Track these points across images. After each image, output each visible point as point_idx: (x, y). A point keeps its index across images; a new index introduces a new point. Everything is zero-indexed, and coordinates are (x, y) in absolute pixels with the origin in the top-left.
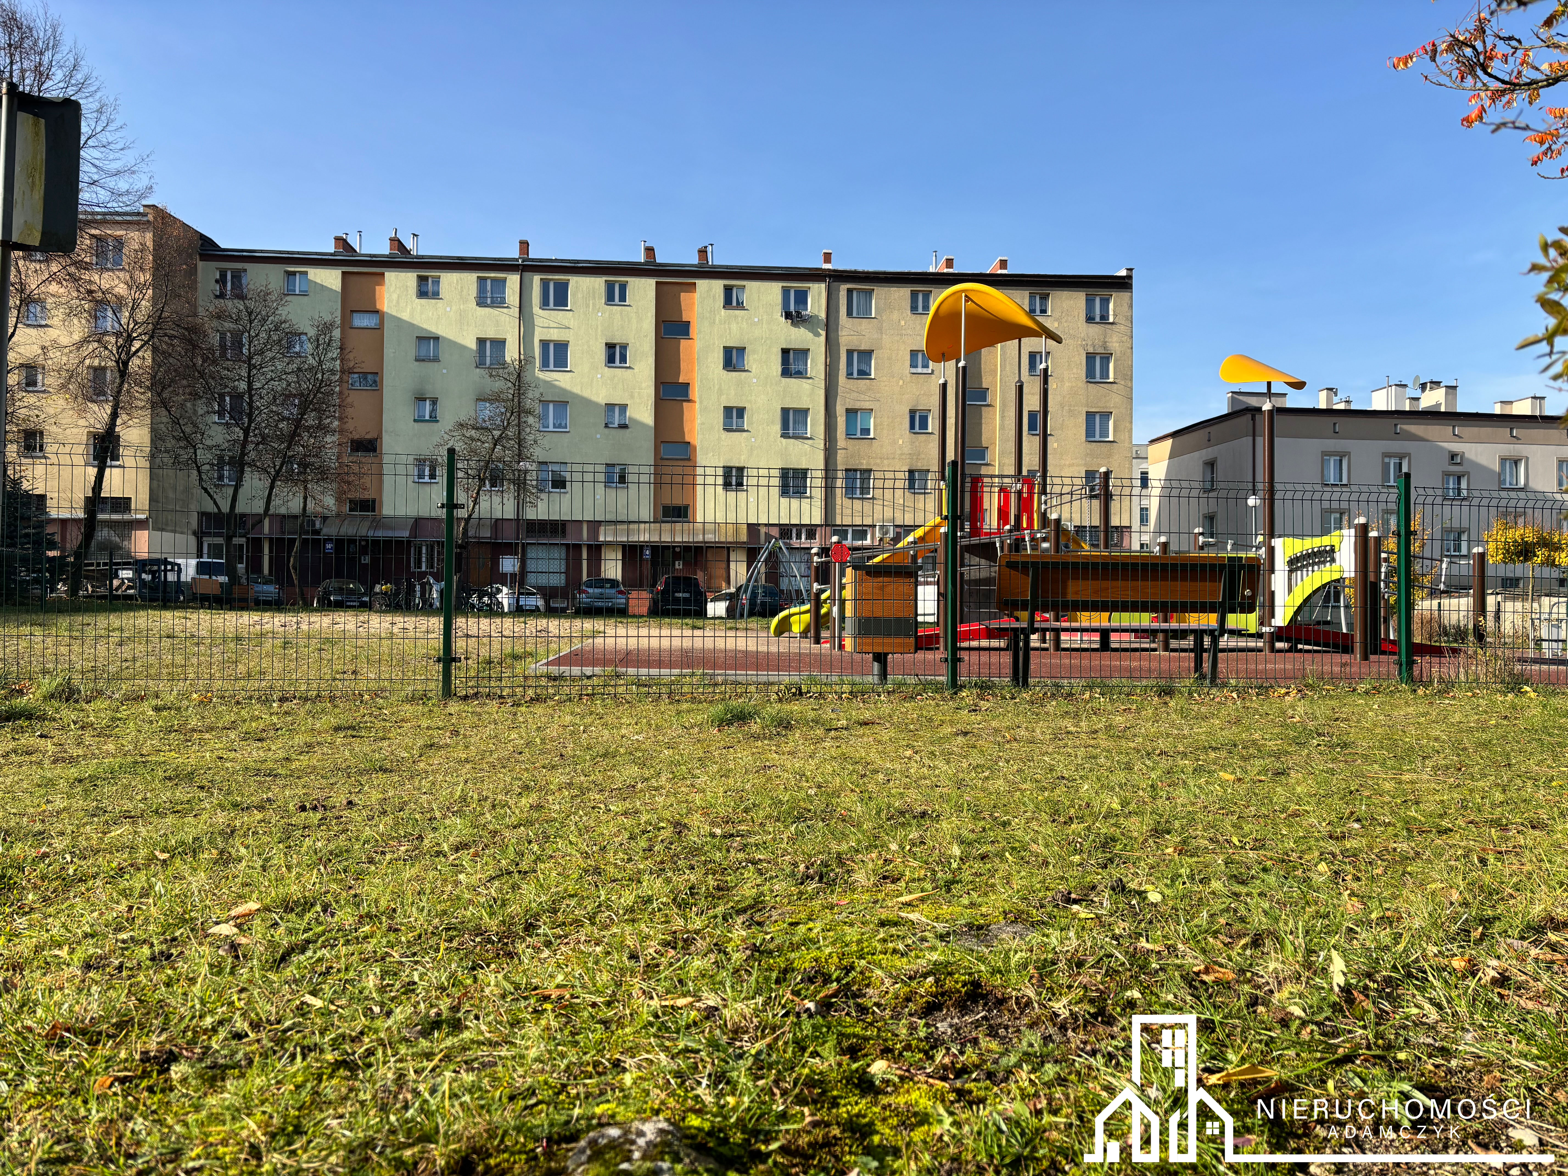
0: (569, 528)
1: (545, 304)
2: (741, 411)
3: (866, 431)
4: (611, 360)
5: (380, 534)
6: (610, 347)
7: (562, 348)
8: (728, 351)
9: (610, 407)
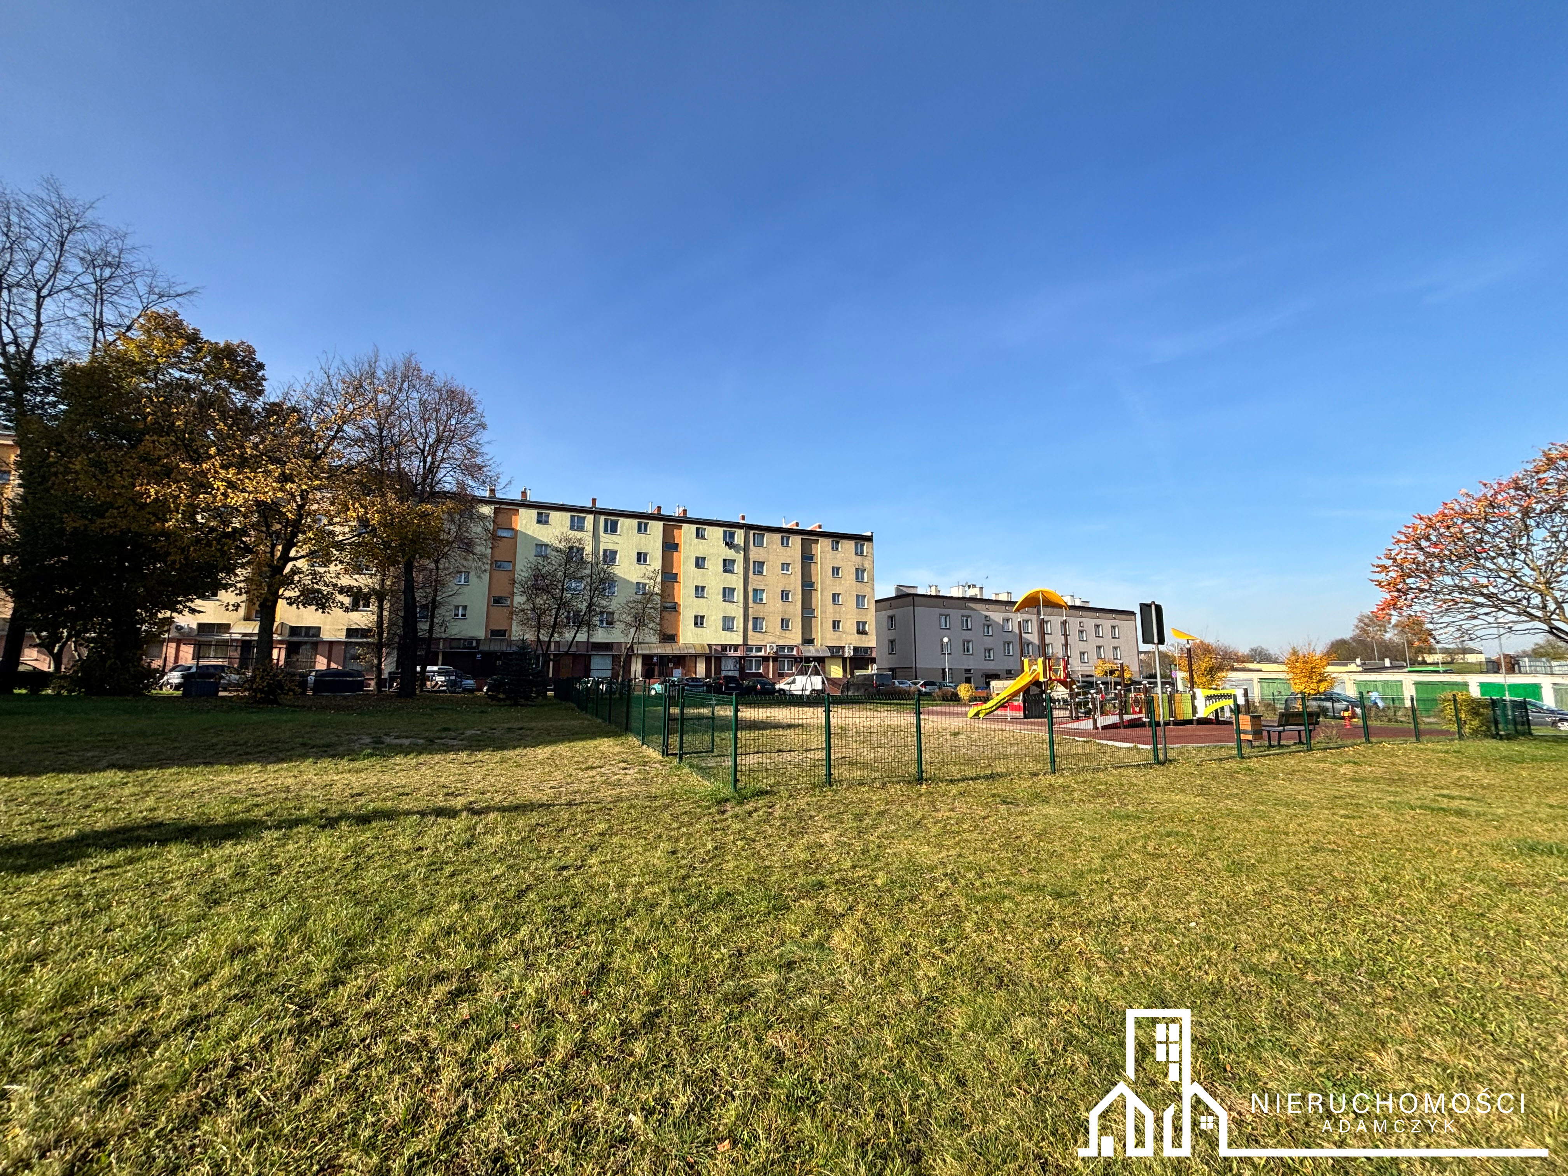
0: (614, 647)
1: (606, 531)
2: (703, 588)
3: (761, 600)
4: (639, 560)
6: (639, 554)
7: (614, 553)
8: (697, 559)
9: (638, 584)
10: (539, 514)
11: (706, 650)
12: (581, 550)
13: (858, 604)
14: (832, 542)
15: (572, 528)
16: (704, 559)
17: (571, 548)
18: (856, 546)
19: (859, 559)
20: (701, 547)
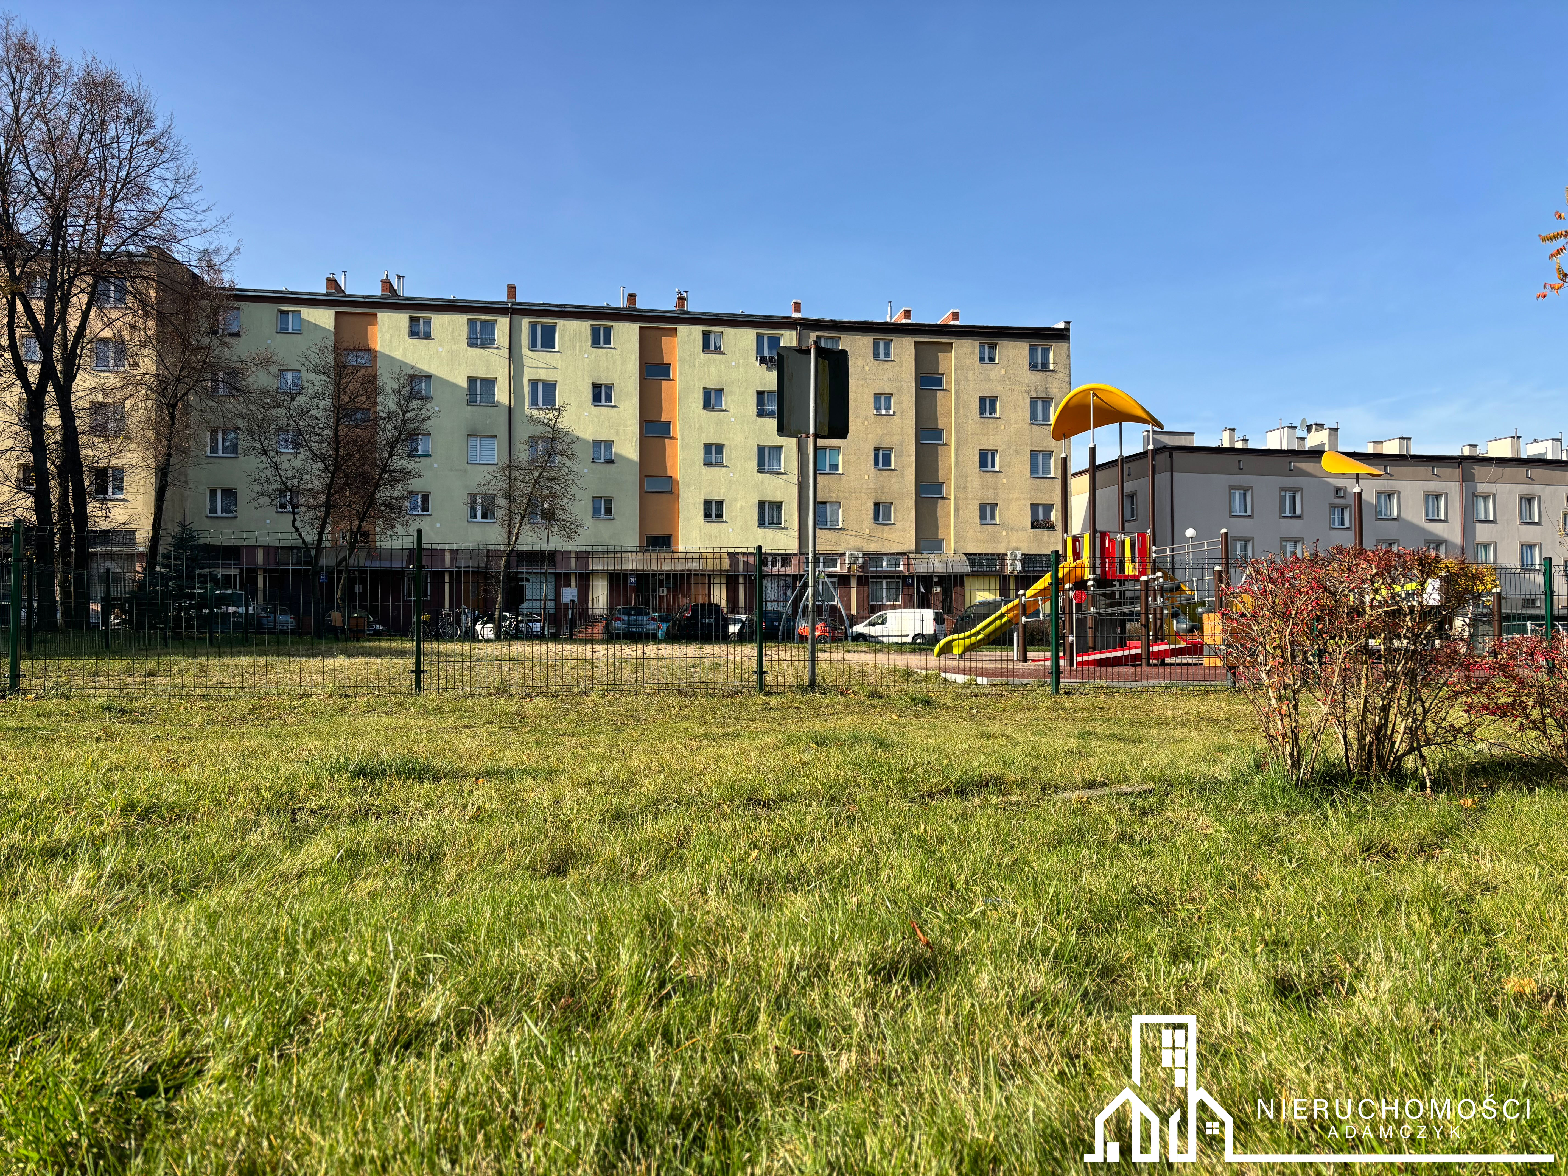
0: (559, 560)
1: (533, 345)
2: (720, 448)
3: (836, 467)
4: (596, 398)
6: (596, 387)
7: (550, 387)
8: (707, 392)
9: (597, 443)
10: (414, 320)
11: (726, 565)
12: (489, 383)
13: (1034, 469)
14: (981, 346)
15: (472, 343)
16: (720, 391)
17: (472, 380)
18: (1032, 351)
19: (1037, 377)
20: (713, 370)
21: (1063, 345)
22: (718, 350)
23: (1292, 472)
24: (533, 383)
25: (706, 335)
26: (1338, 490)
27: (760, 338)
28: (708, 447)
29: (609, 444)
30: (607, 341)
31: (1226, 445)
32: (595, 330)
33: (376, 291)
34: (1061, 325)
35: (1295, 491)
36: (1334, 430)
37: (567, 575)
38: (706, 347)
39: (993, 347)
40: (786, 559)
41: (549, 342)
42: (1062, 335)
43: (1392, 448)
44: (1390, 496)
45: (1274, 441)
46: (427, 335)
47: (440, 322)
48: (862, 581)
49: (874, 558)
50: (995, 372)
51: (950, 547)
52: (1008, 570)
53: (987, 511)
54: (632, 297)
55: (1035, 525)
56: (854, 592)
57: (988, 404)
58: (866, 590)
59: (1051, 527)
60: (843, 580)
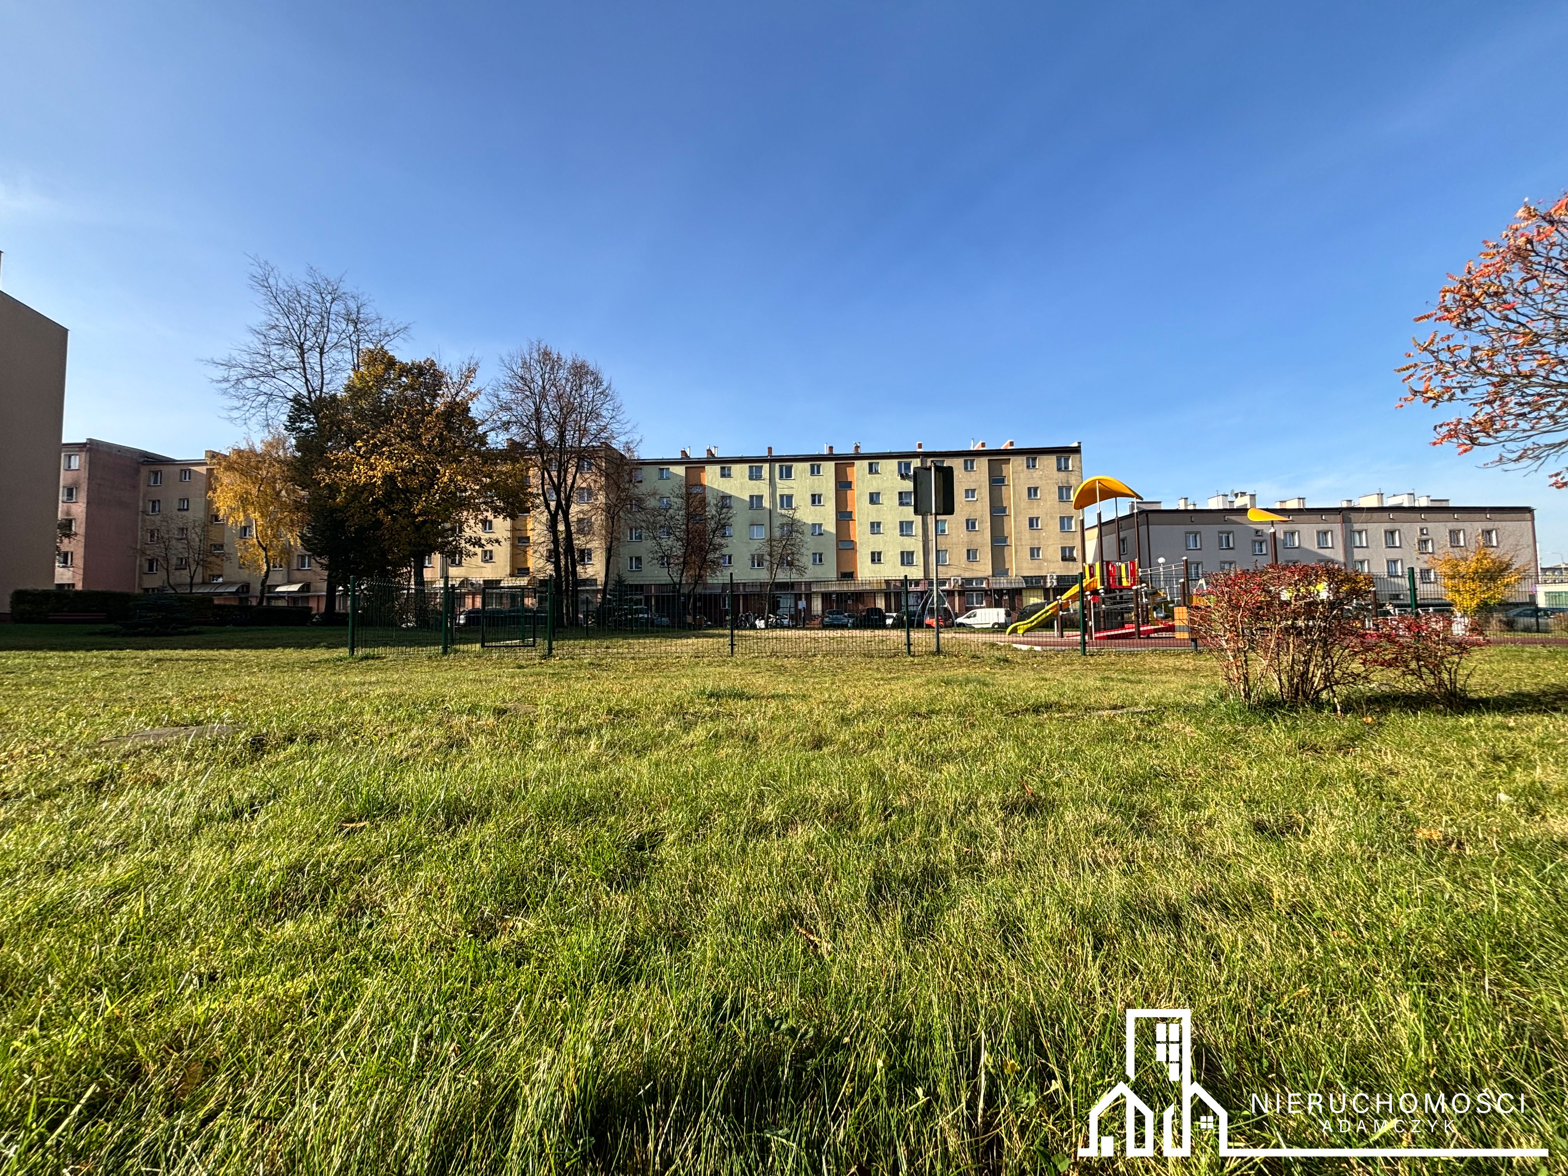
0: (796, 587)
1: (781, 477)
2: (879, 524)
3: (943, 531)
4: (813, 502)
5: (708, 592)
6: (813, 496)
7: (790, 497)
8: (871, 495)
9: (814, 525)
10: (723, 469)
11: (884, 587)
12: (760, 497)
13: (1062, 527)
14: (1028, 459)
15: (751, 478)
16: (878, 494)
17: (751, 497)
18: (1059, 461)
19: (1062, 475)
20: (874, 483)
21: (1078, 456)
22: (877, 472)
23: (1226, 522)
24: (782, 496)
25: (871, 465)
26: (1257, 531)
27: (900, 464)
28: (872, 524)
29: (820, 525)
30: (819, 472)
31: (1182, 507)
32: (812, 467)
33: (704, 455)
34: (1075, 445)
35: (1229, 533)
36: (1253, 496)
37: (800, 595)
38: (871, 471)
39: (1034, 459)
40: (917, 583)
41: (789, 475)
42: (1076, 450)
43: (1293, 505)
44: (1293, 534)
45: (1215, 504)
46: (729, 476)
47: (736, 468)
48: (961, 593)
49: (969, 581)
50: (1036, 474)
51: (1013, 573)
52: (1049, 585)
53: (1034, 552)
54: (831, 448)
55: (1064, 559)
56: (957, 599)
57: (1032, 492)
58: (963, 598)
59: (1074, 560)
60: (950, 593)
